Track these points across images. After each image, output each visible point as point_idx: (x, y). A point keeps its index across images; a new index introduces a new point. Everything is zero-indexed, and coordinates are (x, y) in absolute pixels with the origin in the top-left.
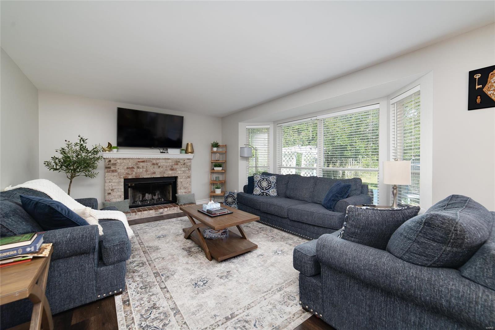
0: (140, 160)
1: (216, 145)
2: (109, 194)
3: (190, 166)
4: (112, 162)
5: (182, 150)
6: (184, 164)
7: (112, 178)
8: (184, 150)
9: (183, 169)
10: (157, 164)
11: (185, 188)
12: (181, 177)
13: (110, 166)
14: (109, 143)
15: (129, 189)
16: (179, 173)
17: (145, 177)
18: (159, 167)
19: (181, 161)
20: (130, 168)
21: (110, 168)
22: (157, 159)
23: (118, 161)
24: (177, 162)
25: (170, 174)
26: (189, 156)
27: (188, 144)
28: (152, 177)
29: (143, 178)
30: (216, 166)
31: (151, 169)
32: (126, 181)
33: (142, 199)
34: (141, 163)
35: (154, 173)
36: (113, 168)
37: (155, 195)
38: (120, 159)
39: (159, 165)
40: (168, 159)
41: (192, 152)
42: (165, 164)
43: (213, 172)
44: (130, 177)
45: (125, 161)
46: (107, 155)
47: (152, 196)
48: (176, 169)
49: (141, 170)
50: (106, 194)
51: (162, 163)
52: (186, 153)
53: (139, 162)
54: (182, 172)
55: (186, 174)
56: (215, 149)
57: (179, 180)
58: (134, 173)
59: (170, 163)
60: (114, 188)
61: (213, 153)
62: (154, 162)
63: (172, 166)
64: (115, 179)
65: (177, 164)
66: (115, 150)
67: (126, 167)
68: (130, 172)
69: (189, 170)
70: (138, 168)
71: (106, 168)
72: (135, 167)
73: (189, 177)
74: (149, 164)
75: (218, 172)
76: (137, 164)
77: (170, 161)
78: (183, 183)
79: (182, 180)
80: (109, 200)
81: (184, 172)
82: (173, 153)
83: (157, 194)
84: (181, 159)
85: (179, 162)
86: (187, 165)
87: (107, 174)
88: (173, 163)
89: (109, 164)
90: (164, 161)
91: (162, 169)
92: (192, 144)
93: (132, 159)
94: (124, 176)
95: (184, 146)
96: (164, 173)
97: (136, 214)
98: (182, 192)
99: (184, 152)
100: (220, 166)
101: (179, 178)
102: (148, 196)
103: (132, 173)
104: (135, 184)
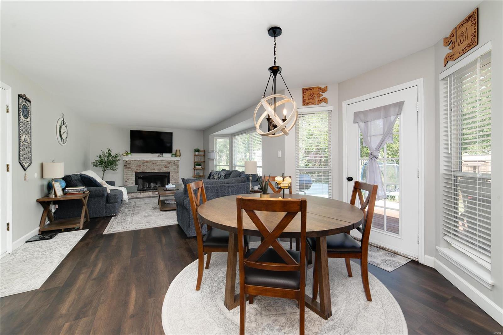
0: (145, 161)
1: (197, 151)
2: (126, 181)
3: (179, 165)
4: (128, 162)
5: (173, 154)
6: (174, 164)
7: (128, 172)
8: (174, 154)
9: (173, 167)
10: (156, 164)
11: (175, 180)
12: (172, 172)
13: (127, 165)
14: (126, 151)
15: (139, 179)
16: (171, 169)
17: (148, 172)
18: (157, 165)
19: (172, 162)
20: (138, 166)
21: (126, 166)
22: (156, 160)
23: (132, 162)
24: (169, 162)
25: (165, 170)
26: (178, 158)
27: (176, 150)
28: (153, 172)
29: (147, 172)
30: (197, 165)
31: (152, 167)
32: (137, 174)
33: (149, 186)
34: (146, 163)
35: (154, 169)
36: (128, 166)
37: (157, 184)
38: (132, 160)
39: (157, 164)
40: (163, 160)
41: (180, 156)
42: (161, 164)
43: (195, 169)
44: (139, 172)
45: (135, 162)
46: (125, 158)
47: (155, 185)
48: (169, 167)
49: (145, 167)
50: (124, 181)
51: (159, 163)
52: (175, 156)
53: (144, 162)
54: (173, 169)
55: (175, 171)
56: (197, 153)
57: (171, 174)
58: (141, 169)
59: (164, 163)
60: (129, 178)
61: (195, 156)
62: (154, 162)
63: (166, 165)
64: (130, 173)
65: (169, 164)
66: (130, 155)
67: (136, 166)
68: (138, 169)
69: (178, 167)
70: (144, 166)
71: (125, 166)
72: (142, 165)
73: (178, 172)
74: (150, 163)
75: (198, 169)
76: (143, 163)
77: (164, 161)
78: (174, 176)
79: (173, 174)
80: (126, 185)
81: (174, 169)
82: (167, 156)
83: (158, 183)
84: (172, 160)
85: (171, 162)
86: (176, 165)
87: (125, 169)
88: (167, 163)
89: (126, 164)
90: (160, 162)
91: (159, 167)
92: (179, 150)
93: (140, 160)
94: (135, 171)
95: (174, 152)
96: (160, 169)
97: (141, 194)
98: (173, 182)
99: (174, 155)
100: (200, 165)
101: (170, 172)
102: (152, 185)
103: (140, 169)
104: (142, 176)
